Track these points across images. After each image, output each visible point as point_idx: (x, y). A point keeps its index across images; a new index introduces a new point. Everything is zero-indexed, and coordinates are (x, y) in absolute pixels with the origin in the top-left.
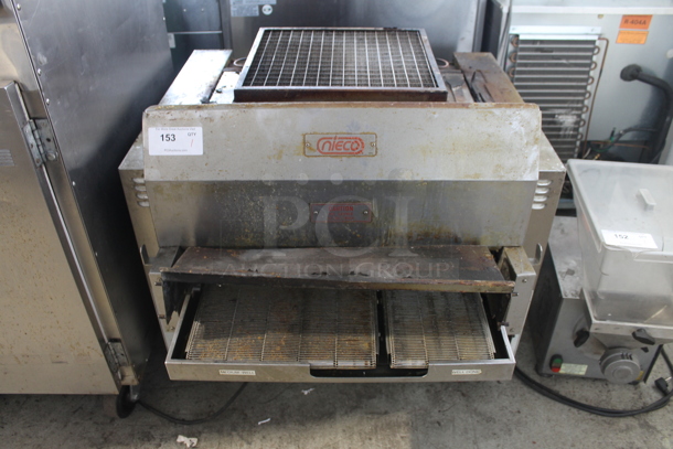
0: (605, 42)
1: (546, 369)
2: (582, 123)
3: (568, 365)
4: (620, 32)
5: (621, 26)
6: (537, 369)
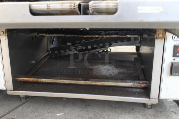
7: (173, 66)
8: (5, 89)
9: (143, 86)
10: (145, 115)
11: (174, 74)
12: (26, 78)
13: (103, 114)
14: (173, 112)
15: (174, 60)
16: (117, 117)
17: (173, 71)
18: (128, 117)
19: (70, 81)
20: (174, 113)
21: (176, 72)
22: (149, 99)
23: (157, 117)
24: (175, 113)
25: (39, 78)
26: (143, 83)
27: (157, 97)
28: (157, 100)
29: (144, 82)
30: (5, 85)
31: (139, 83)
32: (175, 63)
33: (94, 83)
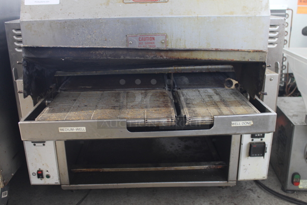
0: (291, 11)
1: (289, 186)
2: (284, 67)
3: (304, 181)
4: (298, 8)
5: (298, 4)
6: (283, 189)
7: (252, 148)
8: (59, 183)
9: (219, 167)
10: (221, 197)
11: (253, 155)
12: (85, 168)
13: (176, 201)
14: (250, 189)
15: (253, 140)
16: (192, 203)
17: (252, 153)
18: (204, 202)
19: (138, 168)
20: (250, 191)
21: (254, 153)
22: (226, 182)
23: (235, 198)
24: (252, 190)
25: (101, 168)
26: (219, 164)
27: (235, 179)
28: (235, 182)
29: (220, 162)
30: (60, 179)
31: (215, 165)
32: (253, 143)
33: (166, 169)
